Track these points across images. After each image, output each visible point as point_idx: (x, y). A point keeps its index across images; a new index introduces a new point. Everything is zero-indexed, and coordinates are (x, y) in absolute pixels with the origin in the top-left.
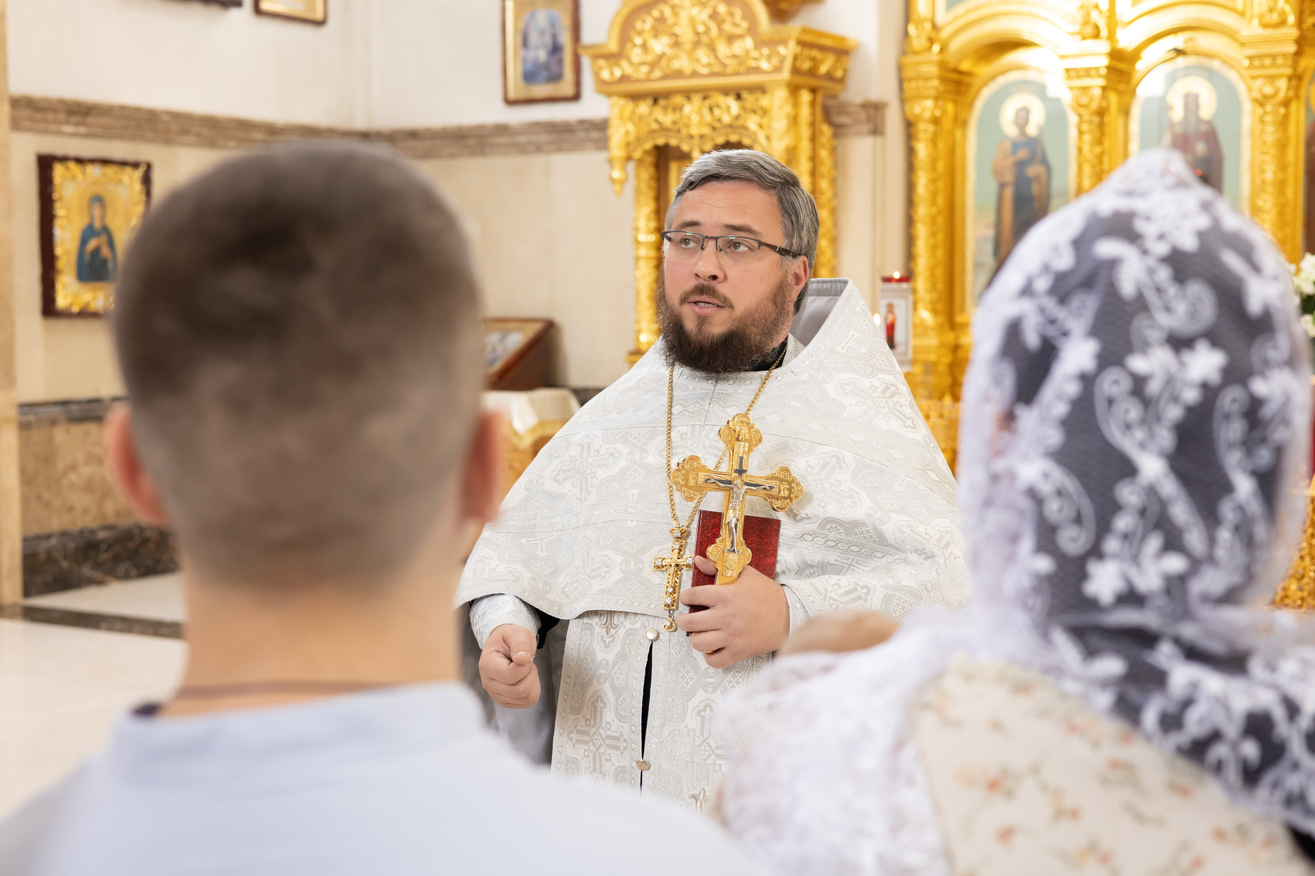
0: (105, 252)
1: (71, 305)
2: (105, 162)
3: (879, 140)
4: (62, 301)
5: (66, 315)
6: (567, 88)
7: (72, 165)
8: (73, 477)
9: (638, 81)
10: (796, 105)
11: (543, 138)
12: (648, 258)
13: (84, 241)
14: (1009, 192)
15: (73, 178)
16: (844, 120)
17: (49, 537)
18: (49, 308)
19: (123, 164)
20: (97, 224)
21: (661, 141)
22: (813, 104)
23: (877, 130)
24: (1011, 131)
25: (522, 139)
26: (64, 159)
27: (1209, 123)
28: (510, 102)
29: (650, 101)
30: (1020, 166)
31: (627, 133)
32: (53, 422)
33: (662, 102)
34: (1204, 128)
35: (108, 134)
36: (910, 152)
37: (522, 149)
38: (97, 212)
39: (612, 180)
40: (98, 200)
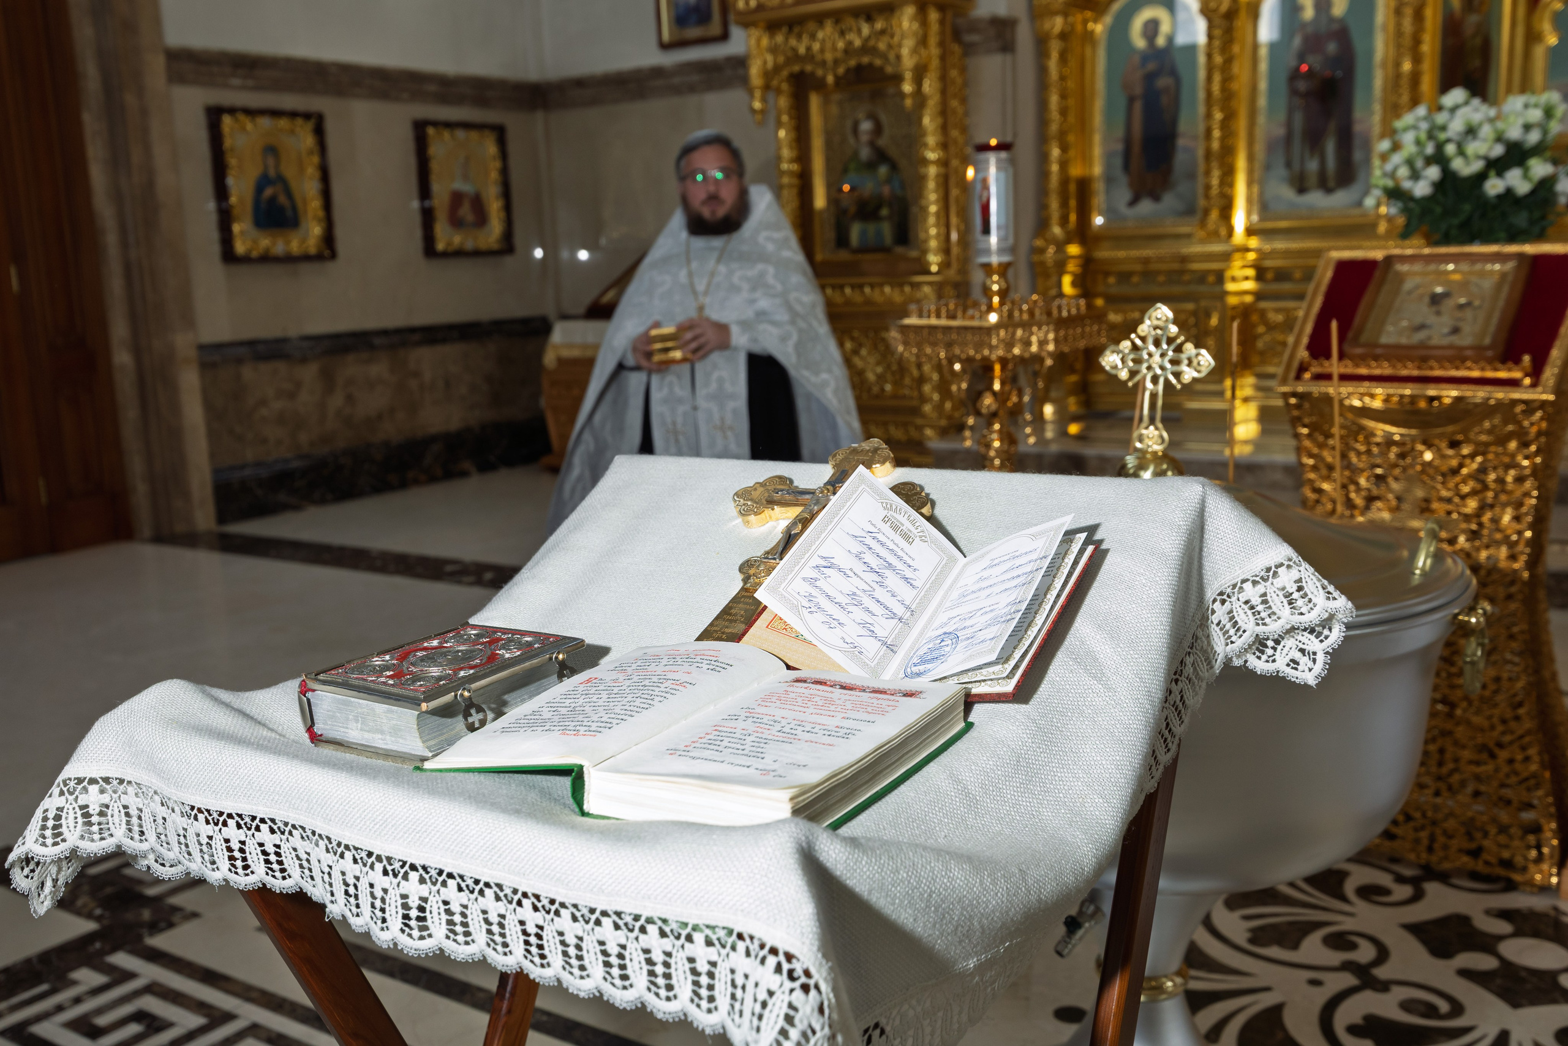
0: (282, 199)
1: (250, 251)
2: (275, 113)
3: (1008, 57)
4: (240, 248)
5: (246, 260)
6: (715, 28)
7: (242, 117)
8: (264, 412)
9: (772, 9)
10: (924, 23)
11: (695, 78)
12: (790, 186)
13: (259, 189)
14: (1138, 106)
15: (244, 129)
16: (974, 38)
17: (243, 467)
18: (229, 256)
19: (293, 115)
20: (272, 173)
21: (796, 68)
22: (942, 22)
23: (1007, 47)
24: (1139, 43)
25: (676, 80)
26: (232, 111)
27: (1341, 21)
28: (664, 47)
29: (785, 29)
30: (1150, 78)
31: (765, 62)
32: (239, 361)
33: (796, 30)
34: (1335, 27)
35: (278, 86)
36: (1042, 70)
37: (677, 91)
38: (271, 161)
39: (753, 111)
40: (272, 150)
